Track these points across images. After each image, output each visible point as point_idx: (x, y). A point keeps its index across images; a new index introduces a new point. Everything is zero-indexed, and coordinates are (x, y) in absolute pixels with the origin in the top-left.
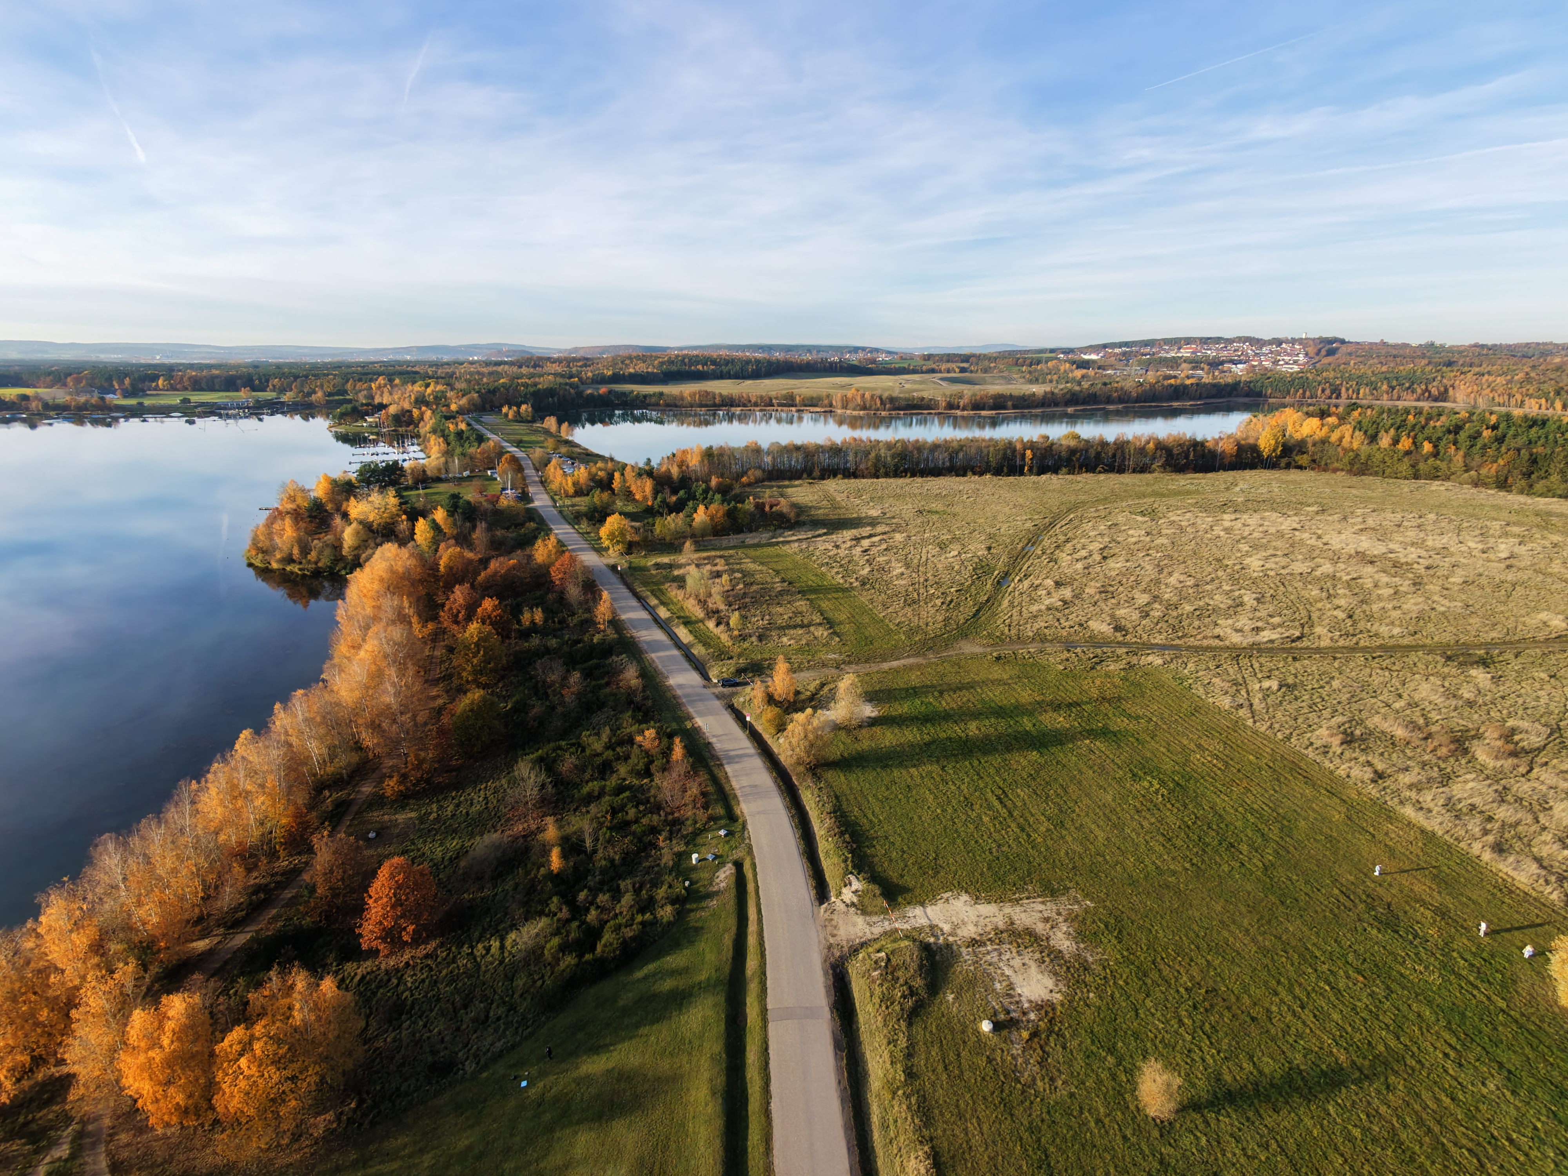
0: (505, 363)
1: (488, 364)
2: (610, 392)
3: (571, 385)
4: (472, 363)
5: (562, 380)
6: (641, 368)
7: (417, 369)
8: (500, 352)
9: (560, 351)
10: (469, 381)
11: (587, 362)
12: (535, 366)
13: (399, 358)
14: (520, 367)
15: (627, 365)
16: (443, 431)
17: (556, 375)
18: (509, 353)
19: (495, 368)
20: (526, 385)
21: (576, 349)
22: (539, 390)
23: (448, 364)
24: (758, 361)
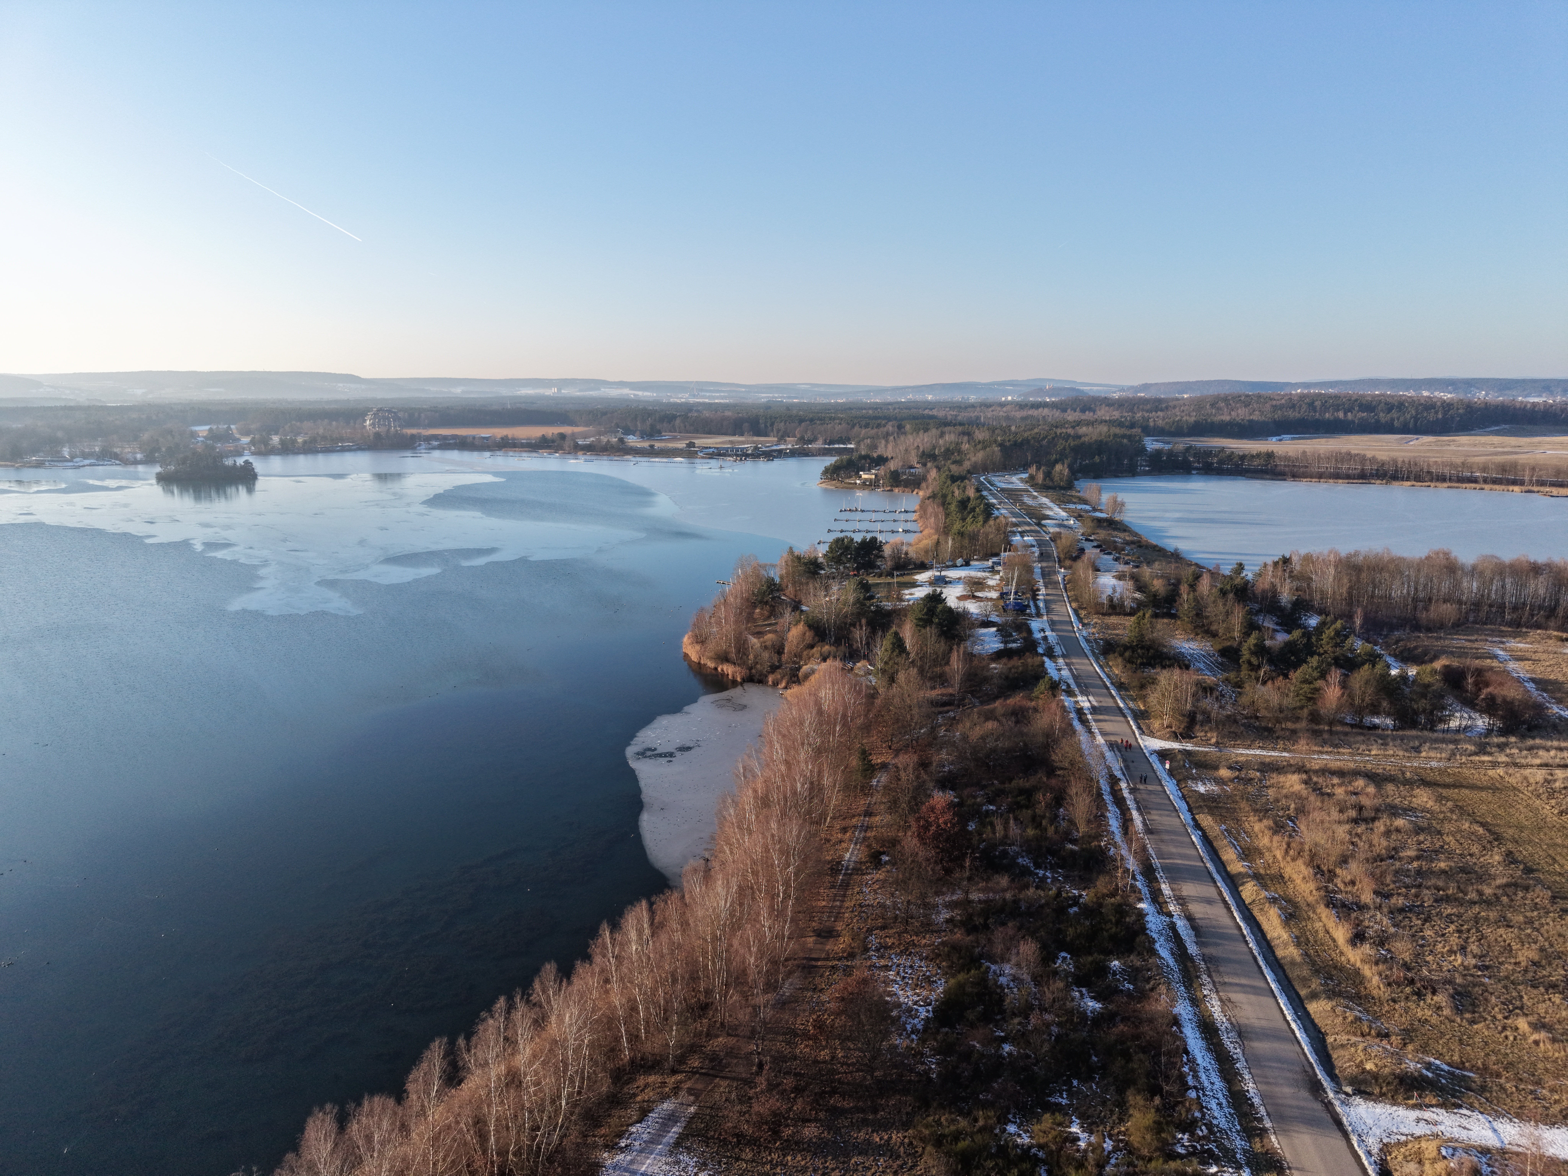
0: (1045, 405)
1: (1021, 406)
2: (1188, 449)
3: (1130, 437)
4: (1002, 405)
5: (1117, 431)
6: (1241, 414)
7: (935, 412)
8: (1040, 391)
9: (1122, 389)
10: (993, 430)
11: (1157, 405)
12: (1083, 411)
13: (919, 397)
14: (1064, 410)
15: (1219, 409)
16: (944, 496)
17: (1111, 423)
18: (1054, 391)
19: (1030, 412)
20: (1068, 437)
21: (1146, 387)
22: (1083, 444)
23: (973, 406)
24: (1447, 406)
